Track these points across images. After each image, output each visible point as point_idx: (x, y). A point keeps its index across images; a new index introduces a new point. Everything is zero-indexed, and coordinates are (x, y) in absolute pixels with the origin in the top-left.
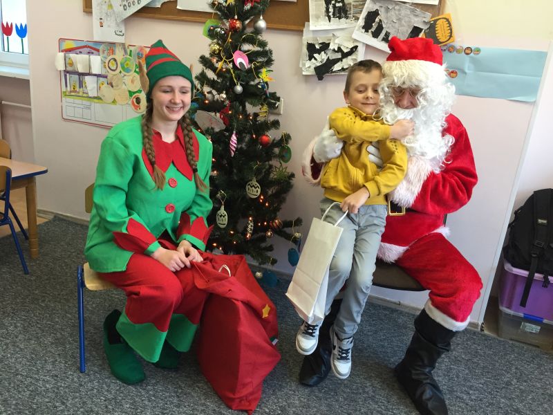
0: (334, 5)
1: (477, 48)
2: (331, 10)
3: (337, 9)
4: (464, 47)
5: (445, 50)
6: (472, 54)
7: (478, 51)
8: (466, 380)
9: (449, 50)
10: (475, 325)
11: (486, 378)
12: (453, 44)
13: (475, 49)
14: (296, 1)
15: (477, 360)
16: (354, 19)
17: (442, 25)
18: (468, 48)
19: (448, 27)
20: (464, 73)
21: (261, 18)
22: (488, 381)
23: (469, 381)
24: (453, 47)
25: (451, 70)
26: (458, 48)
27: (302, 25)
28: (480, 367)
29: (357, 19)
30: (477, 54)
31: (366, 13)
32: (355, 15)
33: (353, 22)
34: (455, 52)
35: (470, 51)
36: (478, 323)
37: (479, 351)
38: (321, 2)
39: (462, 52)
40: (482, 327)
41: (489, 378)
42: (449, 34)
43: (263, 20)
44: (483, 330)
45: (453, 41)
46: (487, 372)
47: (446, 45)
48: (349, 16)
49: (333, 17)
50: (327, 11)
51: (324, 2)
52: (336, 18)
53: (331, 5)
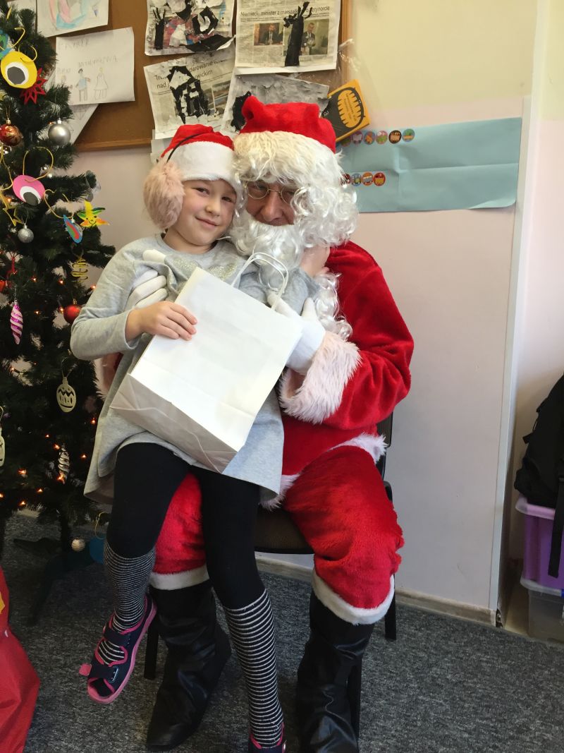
0: (187, 96)
1: (408, 130)
2: (184, 104)
3: (192, 102)
4: (389, 132)
5: (360, 142)
6: (402, 141)
7: (410, 133)
8: (440, 724)
9: (366, 140)
10: (484, 615)
11: (481, 719)
12: (369, 129)
13: (405, 132)
14: (134, 100)
15: (475, 683)
16: (218, 113)
17: (347, 100)
18: (394, 132)
19: (356, 101)
20: (395, 174)
21: (59, 122)
22: (483, 725)
23: (445, 726)
24: (371, 134)
25: (374, 173)
26: (380, 134)
27: (150, 134)
28: (476, 698)
29: (222, 112)
30: (410, 139)
31: (234, 101)
32: (218, 107)
33: (217, 118)
34: (375, 141)
35: (399, 137)
36: (489, 612)
37: (484, 664)
38: (167, 95)
39: (385, 141)
40: (499, 619)
41: (487, 719)
42: (360, 113)
43: (62, 125)
44: (501, 624)
45: (368, 124)
46: (486, 706)
47: (358, 133)
48: (211, 109)
49: (189, 115)
50: (179, 107)
51: (172, 94)
52: (193, 115)
53: (183, 96)
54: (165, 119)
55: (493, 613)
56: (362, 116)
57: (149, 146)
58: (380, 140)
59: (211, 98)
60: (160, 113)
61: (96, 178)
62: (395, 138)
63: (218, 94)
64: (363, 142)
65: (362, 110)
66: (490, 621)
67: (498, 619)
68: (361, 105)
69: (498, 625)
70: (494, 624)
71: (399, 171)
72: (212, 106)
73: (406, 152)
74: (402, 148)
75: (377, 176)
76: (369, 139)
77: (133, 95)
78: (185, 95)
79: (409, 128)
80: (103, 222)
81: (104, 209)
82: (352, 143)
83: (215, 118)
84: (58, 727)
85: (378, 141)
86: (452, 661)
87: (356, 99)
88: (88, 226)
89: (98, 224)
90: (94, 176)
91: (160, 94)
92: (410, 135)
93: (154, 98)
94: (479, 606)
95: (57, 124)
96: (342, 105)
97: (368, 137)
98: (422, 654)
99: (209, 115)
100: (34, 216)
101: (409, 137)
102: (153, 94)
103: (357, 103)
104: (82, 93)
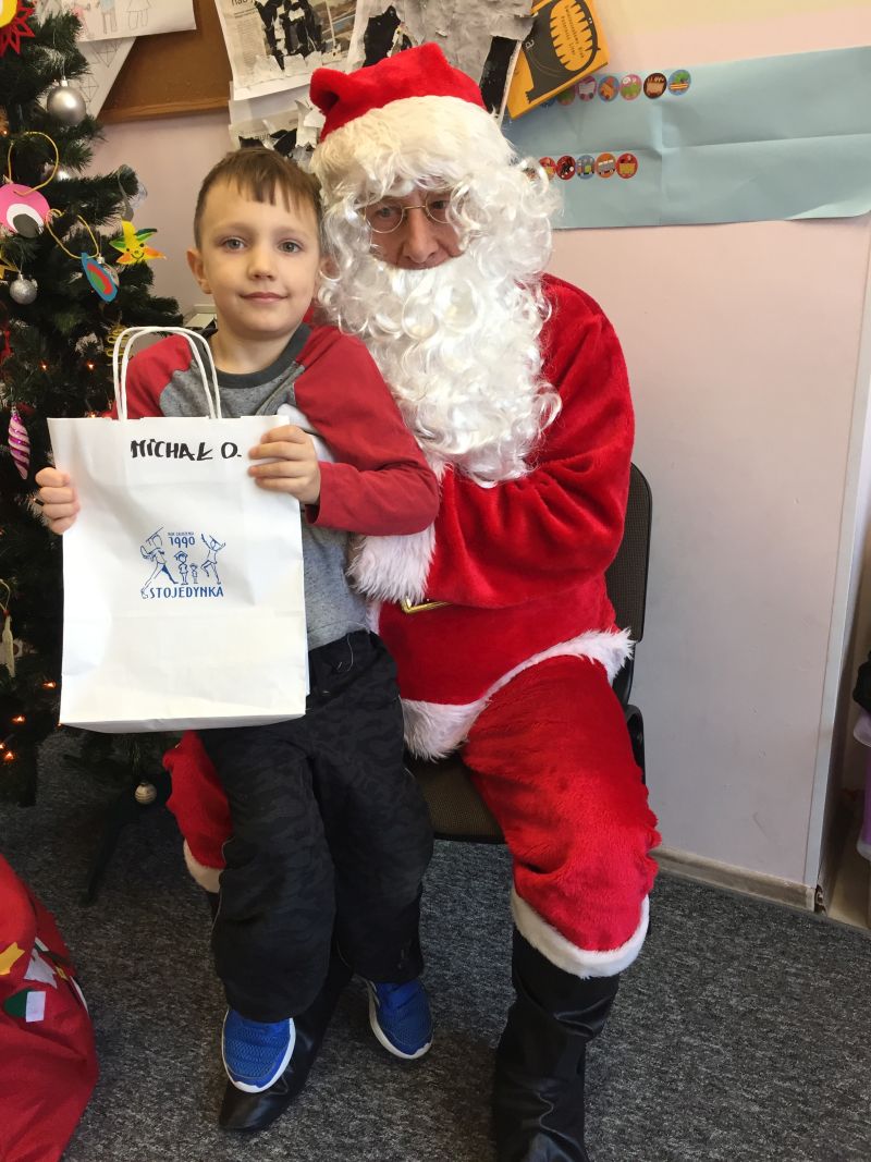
0: (285, 17)
1: (679, 72)
2: (280, 34)
3: (293, 28)
4: (644, 77)
5: (591, 96)
6: (667, 94)
7: (683, 79)
8: (714, 1088)
9: (602, 94)
10: (796, 894)
11: (783, 1079)
12: (608, 71)
13: (672, 77)
14: (195, 28)
15: (773, 1013)
16: (339, 48)
17: (566, 19)
18: (654, 76)
19: (583, 20)
20: (656, 156)
21: (64, 83)
22: (785, 1090)
23: (722, 1092)
24: (611, 81)
25: (617, 155)
26: (627, 81)
27: (225, 90)
28: (776, 1040)
29: (345, 45)
30: (683, 90)
31: (366, 25)
32: (338, 37)
33: (339, 56)
34: (619, 94)
35: (662, 85)
36: (804, 889)
37: (791, 979)
38: (250, 17)
39: (638, 93)
40: (820, 900)
41: (791, 1079)
42: (591, 43)
43: (69, 89)
44: (823, 908)
45: (606, 64)
46: (791, 1056)
47: (589, 79)
48: (327, 41)
49: (290, 54)
50: (271, 39)
51: (258, 15)
52: (297, 53)
53: (278, 19)
54: (250, 62)
55: (811, 891)
56: (595, 48)
57: (225, 110)
58: (628, 92)
59: (327, 20)
60: (240, 50)
61: (138, 177)
62: (655, 87)
63: (338, 11)
64: (597, 96)
65: (594, 37)
66: (805, 904)
67: (818, 899)
68: (592, 27)
69: (818, 908)
70: (812, 908)
71: (662, 149)
72: (329, 36)
73: (676, 115)
74: (667, 105)
75: (622, 160)
76: (608, 90)
77: (193, 20)
78: (281, 17)
79: (680, 68)
80: (156, 254)
81: (155, 230)
82: (577, 98)
83: (335, 58)
84: (121, 1083)
85: (624, 96)
86: (740, 974)
87: (582, 15)
88: (131, 262)
89: (147, 258)
90: (133, 175)
91: (237, 16)
92: (682, 81)
93: (227, 24)
94: (787, 880)
95: (60, 88)
96: (558, 28)
97: (607, 87)
98: (691, 961)
99: (323, 52)
100: (34, 257)
101: (681, 86)
102: (226, 16)
103: (586, 24)
104: (108, 17)
